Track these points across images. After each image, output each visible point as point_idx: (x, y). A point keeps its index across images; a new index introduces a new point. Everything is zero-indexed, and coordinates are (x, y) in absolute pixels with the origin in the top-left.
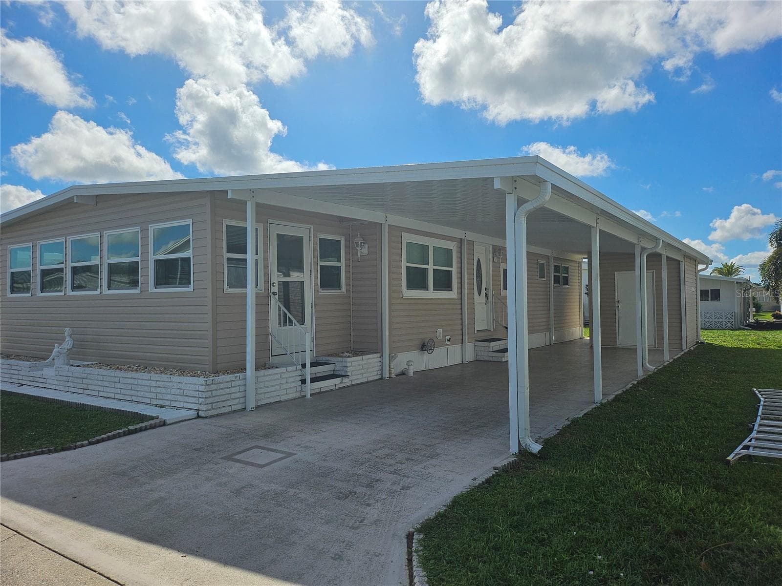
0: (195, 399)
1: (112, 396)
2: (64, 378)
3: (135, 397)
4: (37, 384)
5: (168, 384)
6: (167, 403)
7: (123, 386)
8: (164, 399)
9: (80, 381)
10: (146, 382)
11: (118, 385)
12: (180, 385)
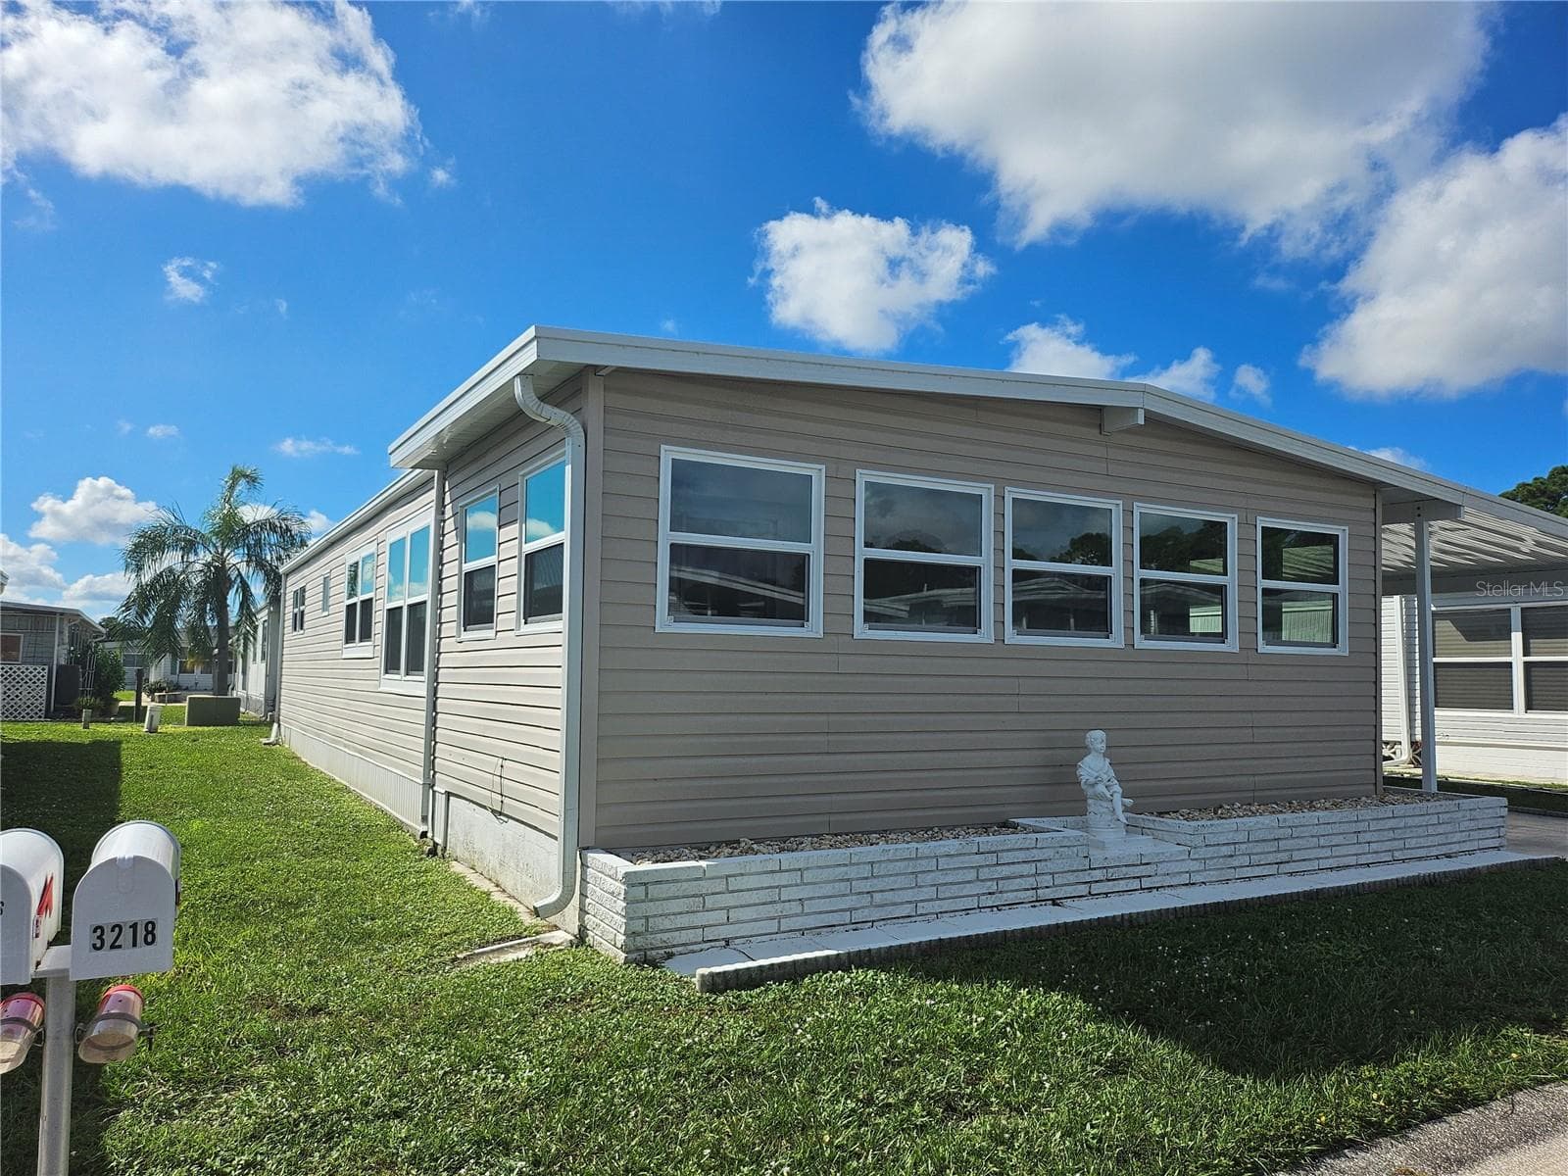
0: (1493, 831)
1: (1352, 861)
2: (1224, 848)
3: (1400, 852)
4: (1122, 885)
5: (1455, 816)
6: (1455, 848)
7: (1375, 837)
8: (1450, 844)
9: (1271, 847)
10: (1421, 818)
11: (1368, 837)
12: (1473, 813)
